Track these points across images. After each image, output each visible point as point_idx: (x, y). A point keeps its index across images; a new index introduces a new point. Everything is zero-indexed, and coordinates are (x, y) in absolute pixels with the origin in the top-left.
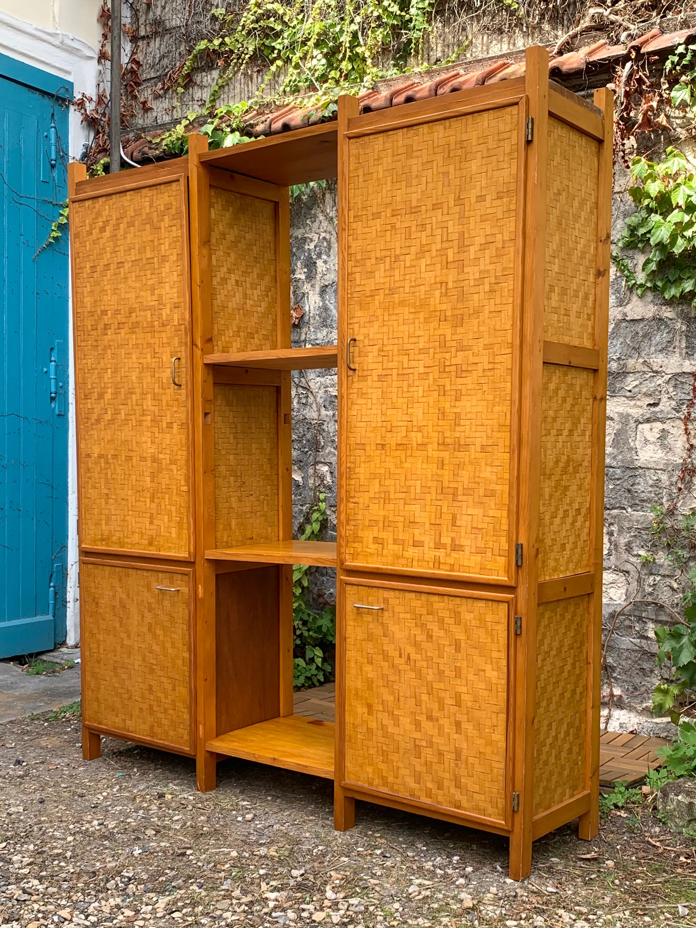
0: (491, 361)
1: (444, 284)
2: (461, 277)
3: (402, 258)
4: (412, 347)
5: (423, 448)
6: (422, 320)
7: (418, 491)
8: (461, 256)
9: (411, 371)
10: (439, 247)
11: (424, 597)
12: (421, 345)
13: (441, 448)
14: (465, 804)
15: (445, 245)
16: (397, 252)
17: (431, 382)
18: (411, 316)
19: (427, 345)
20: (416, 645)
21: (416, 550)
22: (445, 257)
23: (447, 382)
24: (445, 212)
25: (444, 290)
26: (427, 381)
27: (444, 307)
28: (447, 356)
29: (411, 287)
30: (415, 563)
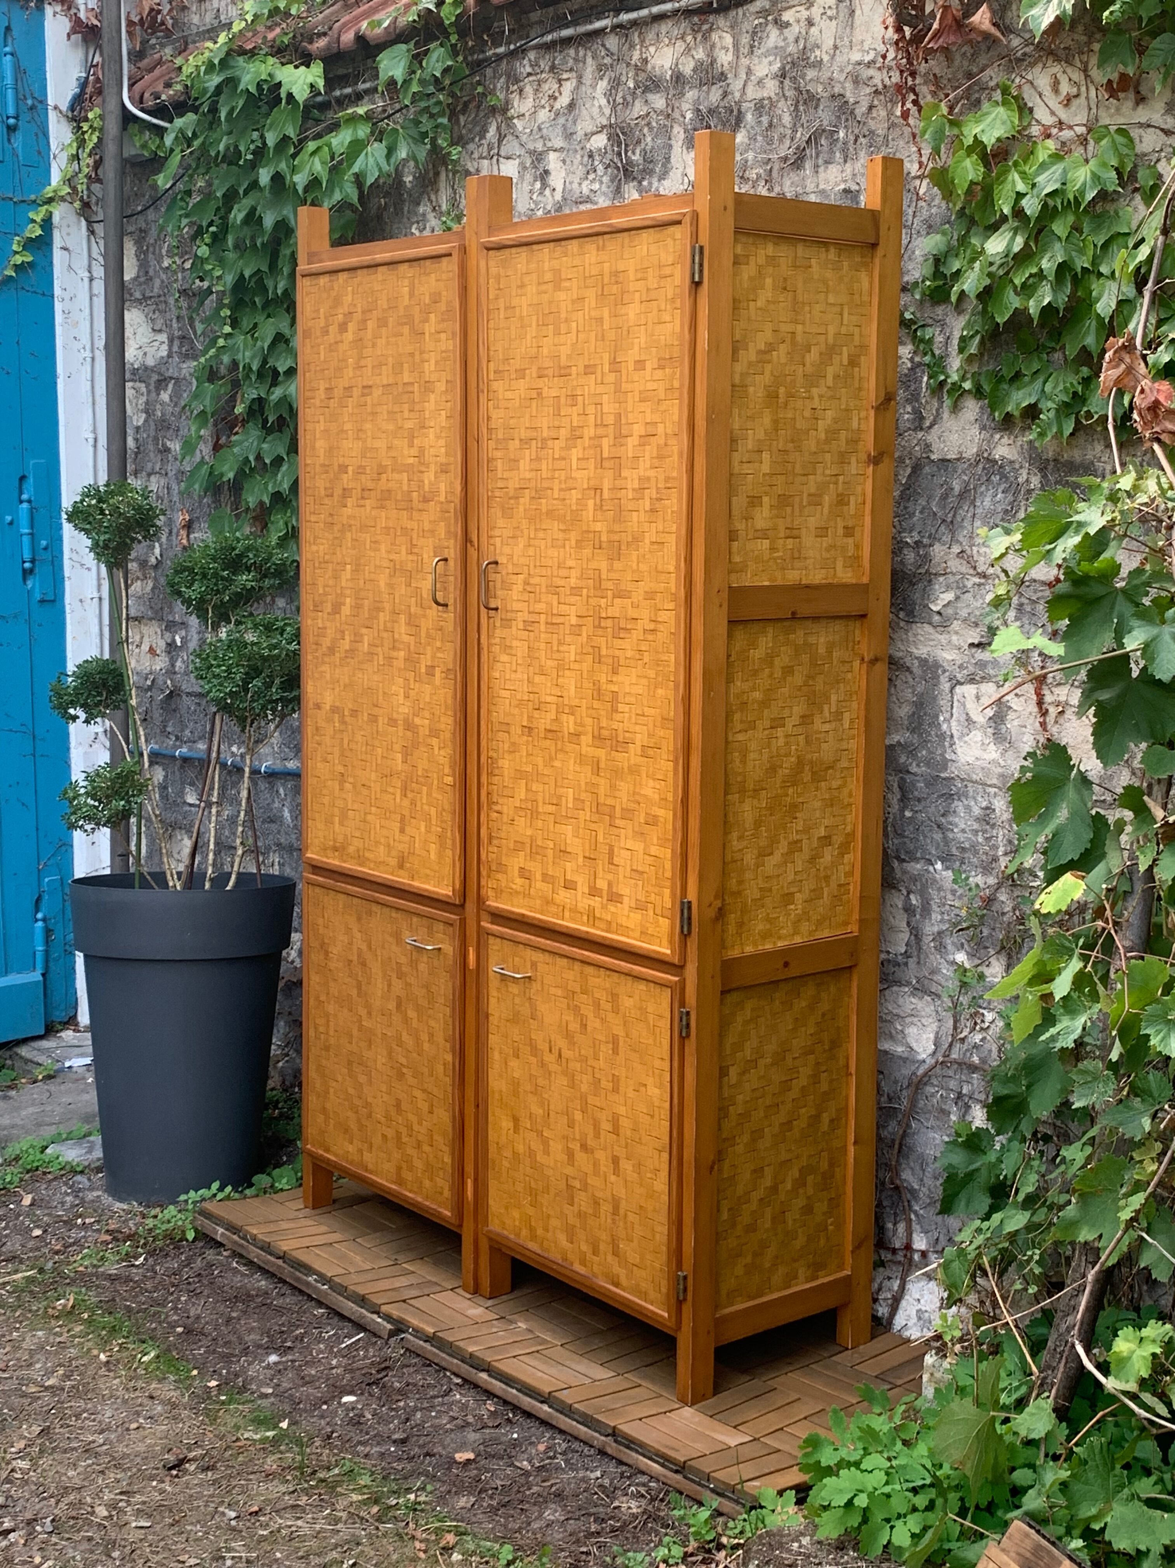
3: (550, 443)
4: (561, 582)
7: (570, 805)
9: (560, 620)
11: (578, 967)
12: (573, 581)
16: (545, 435)
17: (585, 640)
18: (561, 535)
20: (569, 1036)
21: (568, 894)
23: (603, 642)
29: (561, 490)
30: (567, 914)
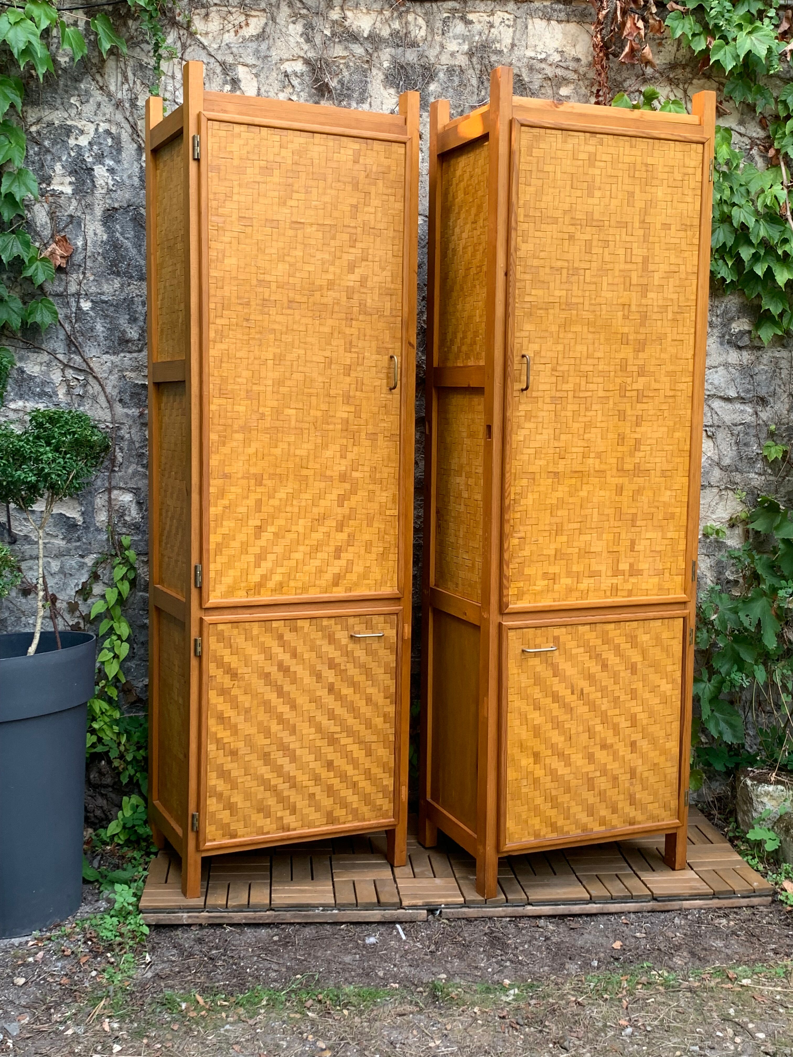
17: (611, 406)
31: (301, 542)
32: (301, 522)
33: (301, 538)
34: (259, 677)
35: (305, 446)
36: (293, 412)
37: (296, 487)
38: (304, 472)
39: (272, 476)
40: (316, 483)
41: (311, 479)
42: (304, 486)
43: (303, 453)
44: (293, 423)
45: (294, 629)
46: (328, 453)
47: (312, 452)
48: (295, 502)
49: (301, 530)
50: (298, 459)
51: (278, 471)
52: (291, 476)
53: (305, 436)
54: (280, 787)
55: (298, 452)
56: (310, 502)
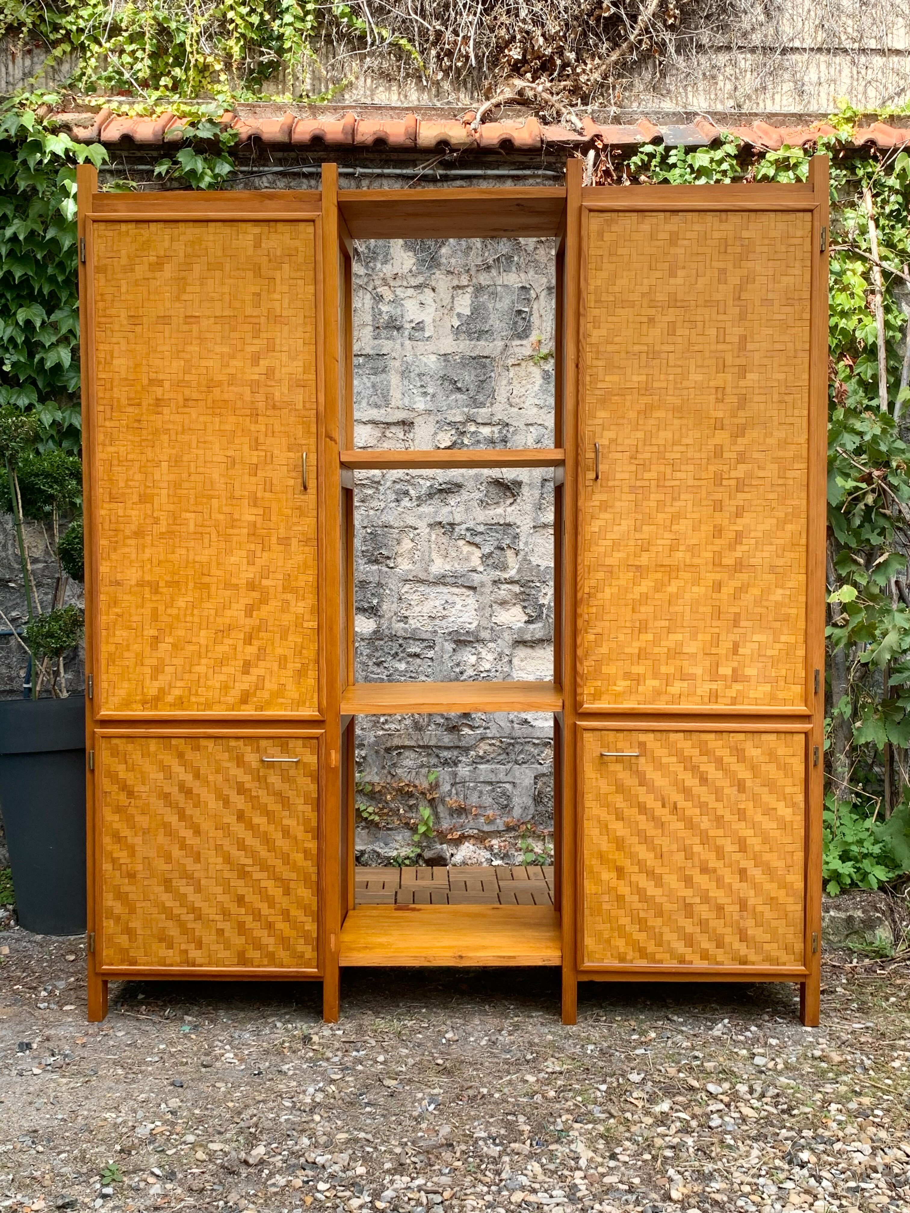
0: (781, 475)
1: (720, 390)
2: (742, 383)
5: (693, 569)
6: (691, 427)
8: (742, 361)
9: (677, 483)
10: (713, 347)
11: (695, 736)
13: (718, 569)
14: (752, 957)
15: (721, 347)
17: (704, 496)
19: (697, 455)
20: (685, 791)
21: (685, 684)
22: (721, 361)
23: (726, 496)
24: (721, 310)
25: (720, 396)
26: (698, 496)
27: (720, 414)
28: (726, 468)
30: (684, 699)
31: (203, 655)
32: (203, 633)
33: (203, 650)
34: (159, 797)
35: (206, 552)
36: (193, 515)
37: (196, 595)
38: (206, 580)
39: (169, 584)
40: (220, 592)
41: (213, 588)
42: (205, 595)
43: (205, 559)
44: (192, 528)
45: (198, 748)
46: (233, 559)
47: (214, 558)
48: (196, 612)
49: (203, 642)
50: (197, 566)
51: (176, 578)
52: (191, 585)
53: (206, 541)
54: (184, 917)
55: (198, 559)
56: (213, 612)
